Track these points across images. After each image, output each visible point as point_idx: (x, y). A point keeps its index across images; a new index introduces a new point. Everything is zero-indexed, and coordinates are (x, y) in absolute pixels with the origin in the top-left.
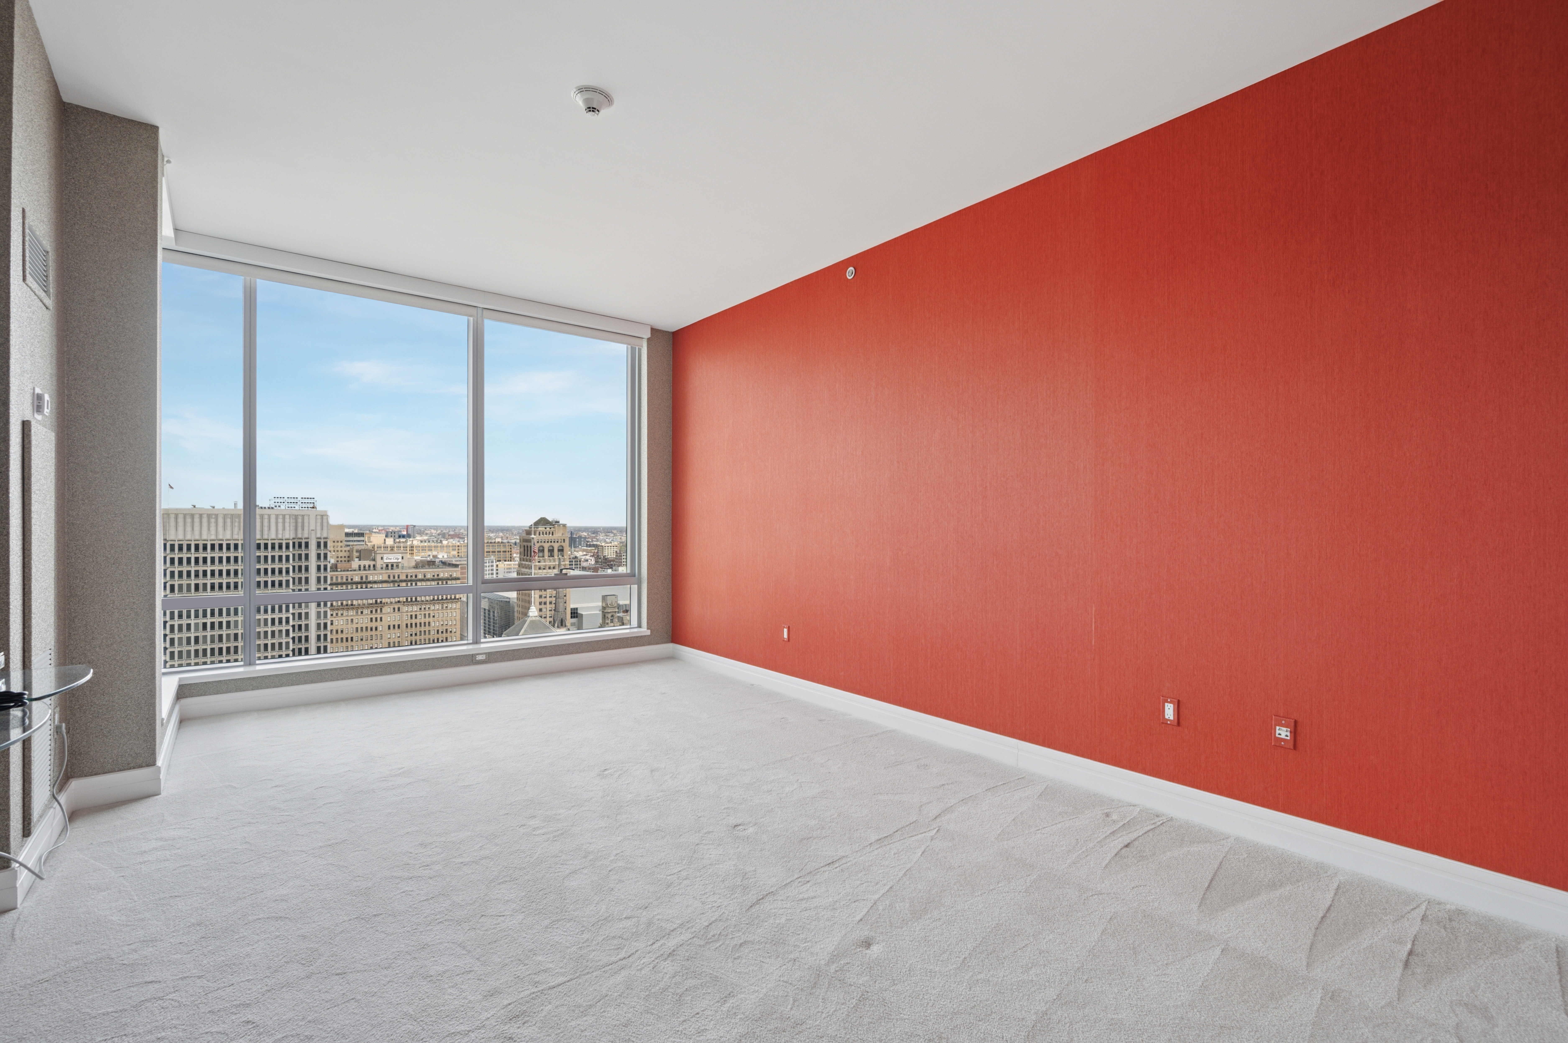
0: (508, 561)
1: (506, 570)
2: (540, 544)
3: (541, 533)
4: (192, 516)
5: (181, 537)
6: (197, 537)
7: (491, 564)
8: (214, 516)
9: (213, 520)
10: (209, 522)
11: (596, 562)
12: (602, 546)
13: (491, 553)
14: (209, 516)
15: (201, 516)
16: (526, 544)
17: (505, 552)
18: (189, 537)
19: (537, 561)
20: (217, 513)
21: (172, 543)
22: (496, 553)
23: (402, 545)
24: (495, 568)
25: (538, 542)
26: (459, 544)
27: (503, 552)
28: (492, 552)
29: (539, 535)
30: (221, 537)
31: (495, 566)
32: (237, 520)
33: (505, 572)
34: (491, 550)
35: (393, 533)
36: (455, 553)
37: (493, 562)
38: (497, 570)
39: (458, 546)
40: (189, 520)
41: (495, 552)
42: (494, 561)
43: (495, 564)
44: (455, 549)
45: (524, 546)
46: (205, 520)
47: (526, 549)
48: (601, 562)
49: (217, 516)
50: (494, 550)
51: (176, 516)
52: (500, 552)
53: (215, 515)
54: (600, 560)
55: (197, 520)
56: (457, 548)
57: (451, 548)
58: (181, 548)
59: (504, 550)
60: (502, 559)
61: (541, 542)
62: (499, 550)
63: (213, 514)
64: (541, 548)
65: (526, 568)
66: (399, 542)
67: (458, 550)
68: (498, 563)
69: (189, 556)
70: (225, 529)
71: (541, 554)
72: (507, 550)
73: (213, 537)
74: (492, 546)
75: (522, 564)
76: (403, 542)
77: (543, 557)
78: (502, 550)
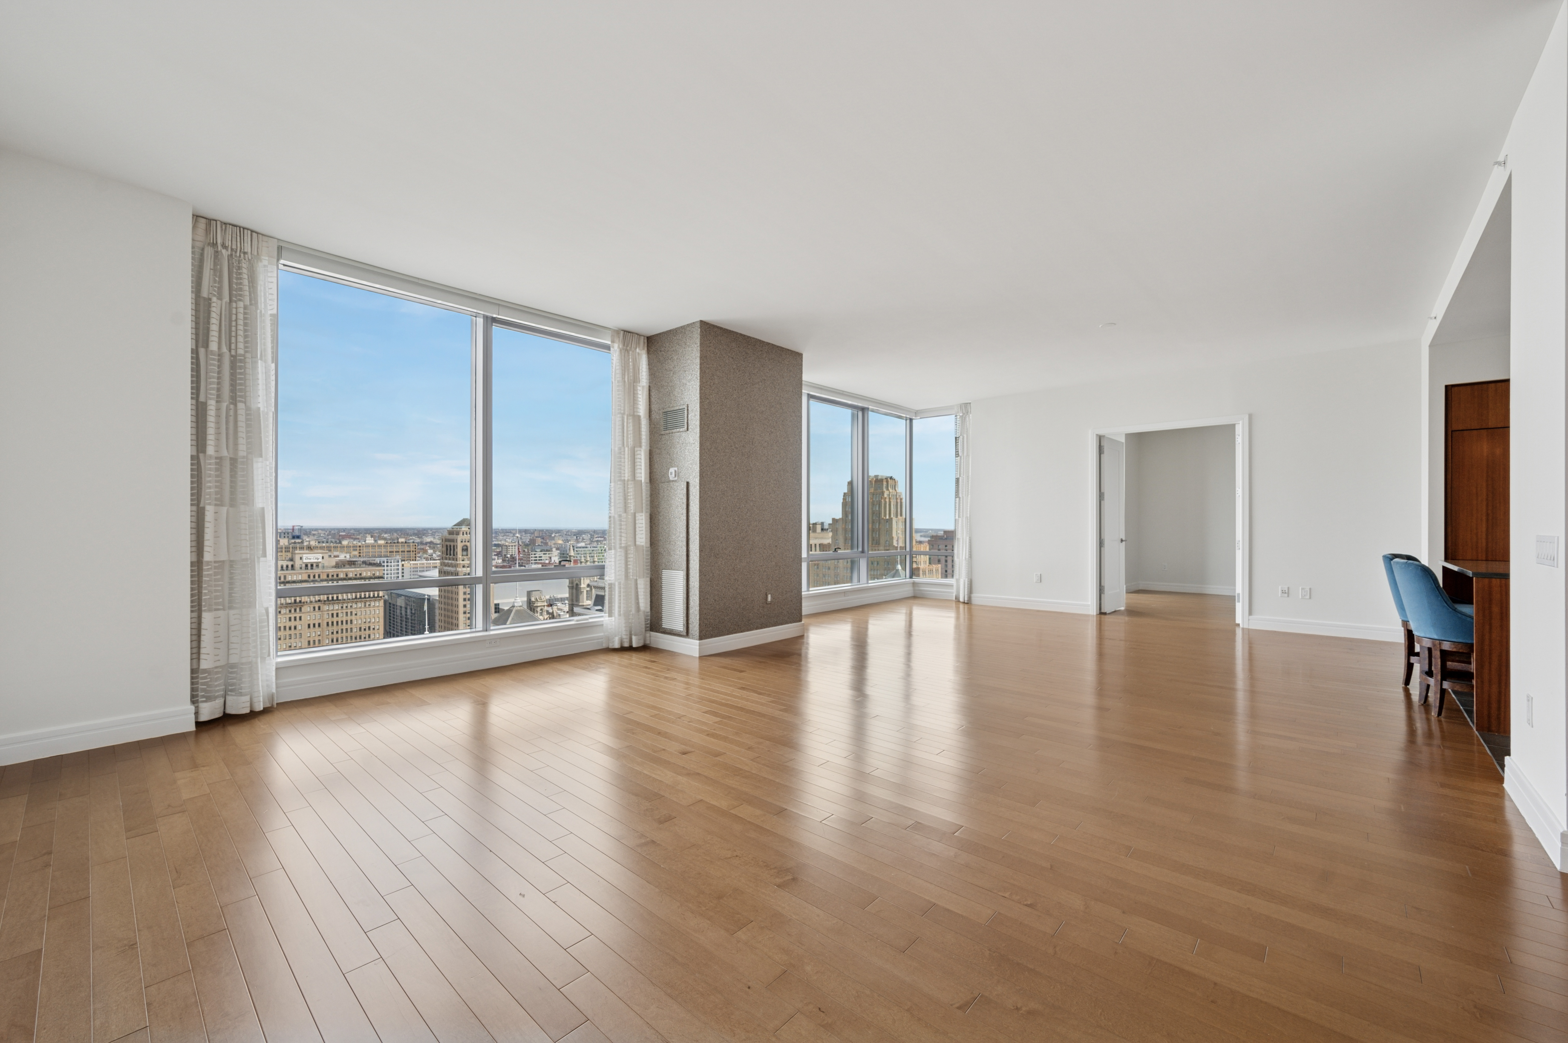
0: (413, 560)
1: (412, 570)
2: (464, 543)
3: (465, 533)
7: (396, 564)
11: (504, 561)
12: (506, 546)
13: (394, 553)
16: (448, 543)
17: (410, 551)
19: (461, 560)
22: (400, 553)
23: (298, 545)
24: (400, 567)
25: (462, 542)
26: (360, 544)
27: (407, 551)
28: (396, 552)
29: (463, 534)
31: (400, 565)
33: (411, 571)
34: (395, 550)
35: (286, 534)
36: (356, 553)
37: (398, 562)
38: (403, 569)
39: (360, 547)
41: (398, 552)
42: (400, 561)
43: (400, 564)
44: (357, 550)
45: (447, 546)
47: (449, 548)
48: (508, 561)
50: (398, 550)
52: (404, 552)
54: (507, 559)
56: (358, 548)
57: (352, 549)
59: (408, 549)
60: (406, 559)
61: (465, 541)
62: (403, 549)
64: (465, 548)
65: (449, 566)
66: (295, 543)
67: (360, 550)
68: (403, 563)
71: (465, 553)
72: (412, 550)
74: (396, 546)
75: (444, 563)
76: (299, 543)
77: (467, 555)
78: (406, 549)
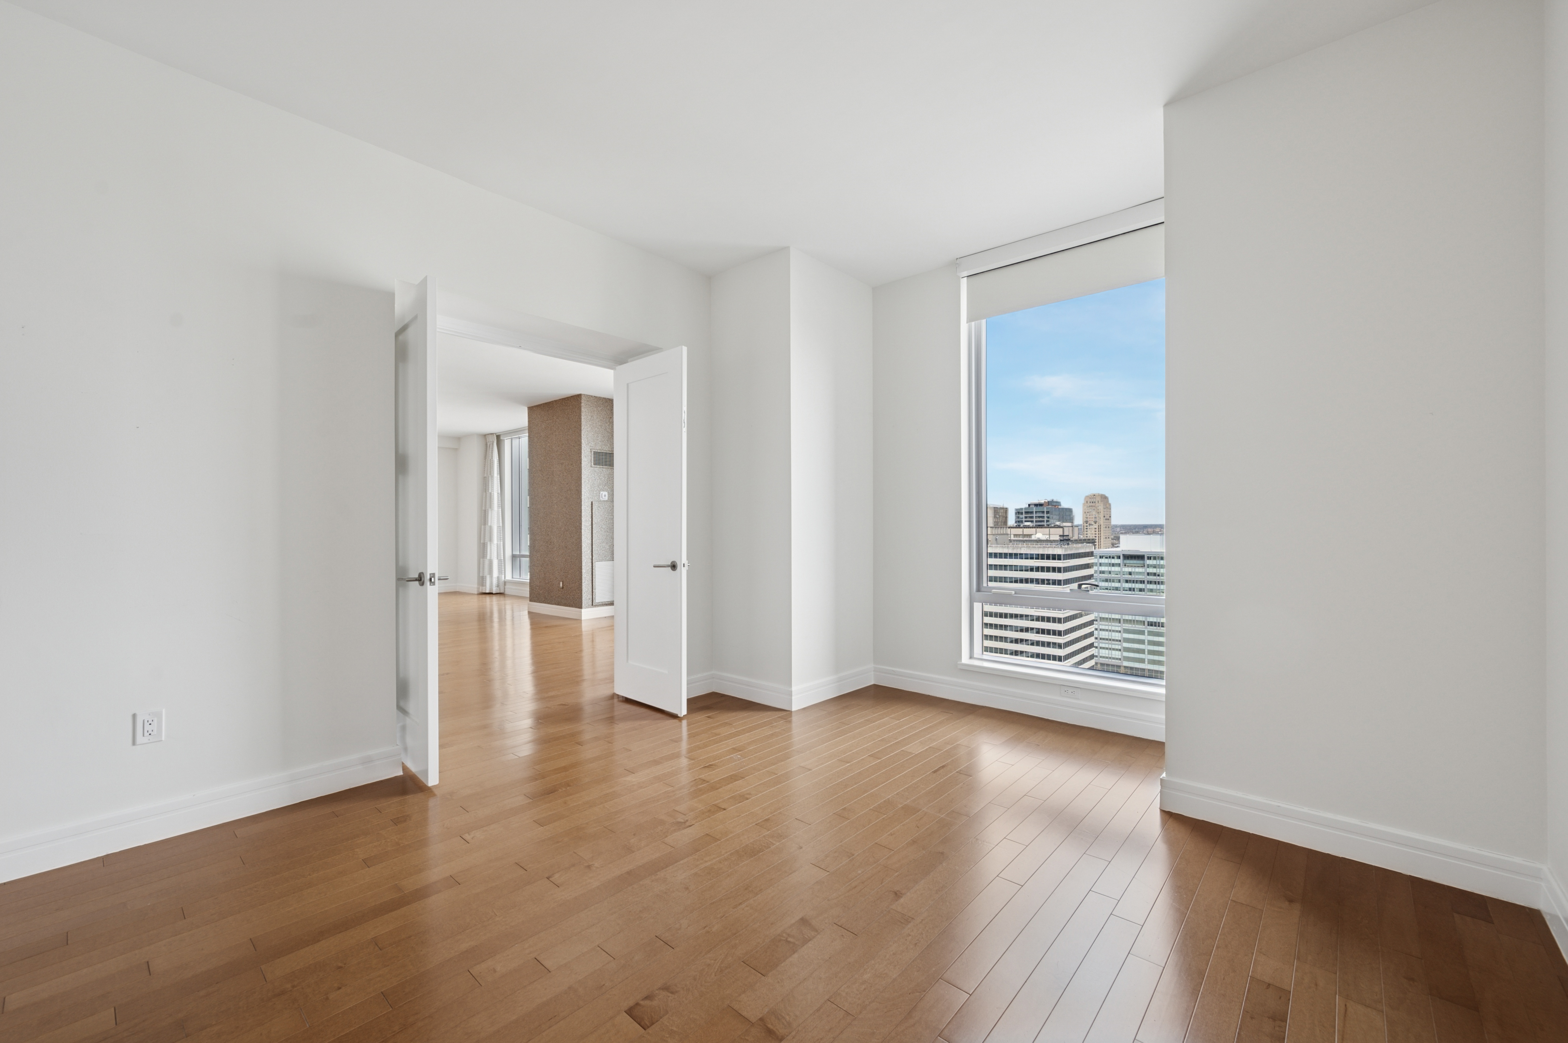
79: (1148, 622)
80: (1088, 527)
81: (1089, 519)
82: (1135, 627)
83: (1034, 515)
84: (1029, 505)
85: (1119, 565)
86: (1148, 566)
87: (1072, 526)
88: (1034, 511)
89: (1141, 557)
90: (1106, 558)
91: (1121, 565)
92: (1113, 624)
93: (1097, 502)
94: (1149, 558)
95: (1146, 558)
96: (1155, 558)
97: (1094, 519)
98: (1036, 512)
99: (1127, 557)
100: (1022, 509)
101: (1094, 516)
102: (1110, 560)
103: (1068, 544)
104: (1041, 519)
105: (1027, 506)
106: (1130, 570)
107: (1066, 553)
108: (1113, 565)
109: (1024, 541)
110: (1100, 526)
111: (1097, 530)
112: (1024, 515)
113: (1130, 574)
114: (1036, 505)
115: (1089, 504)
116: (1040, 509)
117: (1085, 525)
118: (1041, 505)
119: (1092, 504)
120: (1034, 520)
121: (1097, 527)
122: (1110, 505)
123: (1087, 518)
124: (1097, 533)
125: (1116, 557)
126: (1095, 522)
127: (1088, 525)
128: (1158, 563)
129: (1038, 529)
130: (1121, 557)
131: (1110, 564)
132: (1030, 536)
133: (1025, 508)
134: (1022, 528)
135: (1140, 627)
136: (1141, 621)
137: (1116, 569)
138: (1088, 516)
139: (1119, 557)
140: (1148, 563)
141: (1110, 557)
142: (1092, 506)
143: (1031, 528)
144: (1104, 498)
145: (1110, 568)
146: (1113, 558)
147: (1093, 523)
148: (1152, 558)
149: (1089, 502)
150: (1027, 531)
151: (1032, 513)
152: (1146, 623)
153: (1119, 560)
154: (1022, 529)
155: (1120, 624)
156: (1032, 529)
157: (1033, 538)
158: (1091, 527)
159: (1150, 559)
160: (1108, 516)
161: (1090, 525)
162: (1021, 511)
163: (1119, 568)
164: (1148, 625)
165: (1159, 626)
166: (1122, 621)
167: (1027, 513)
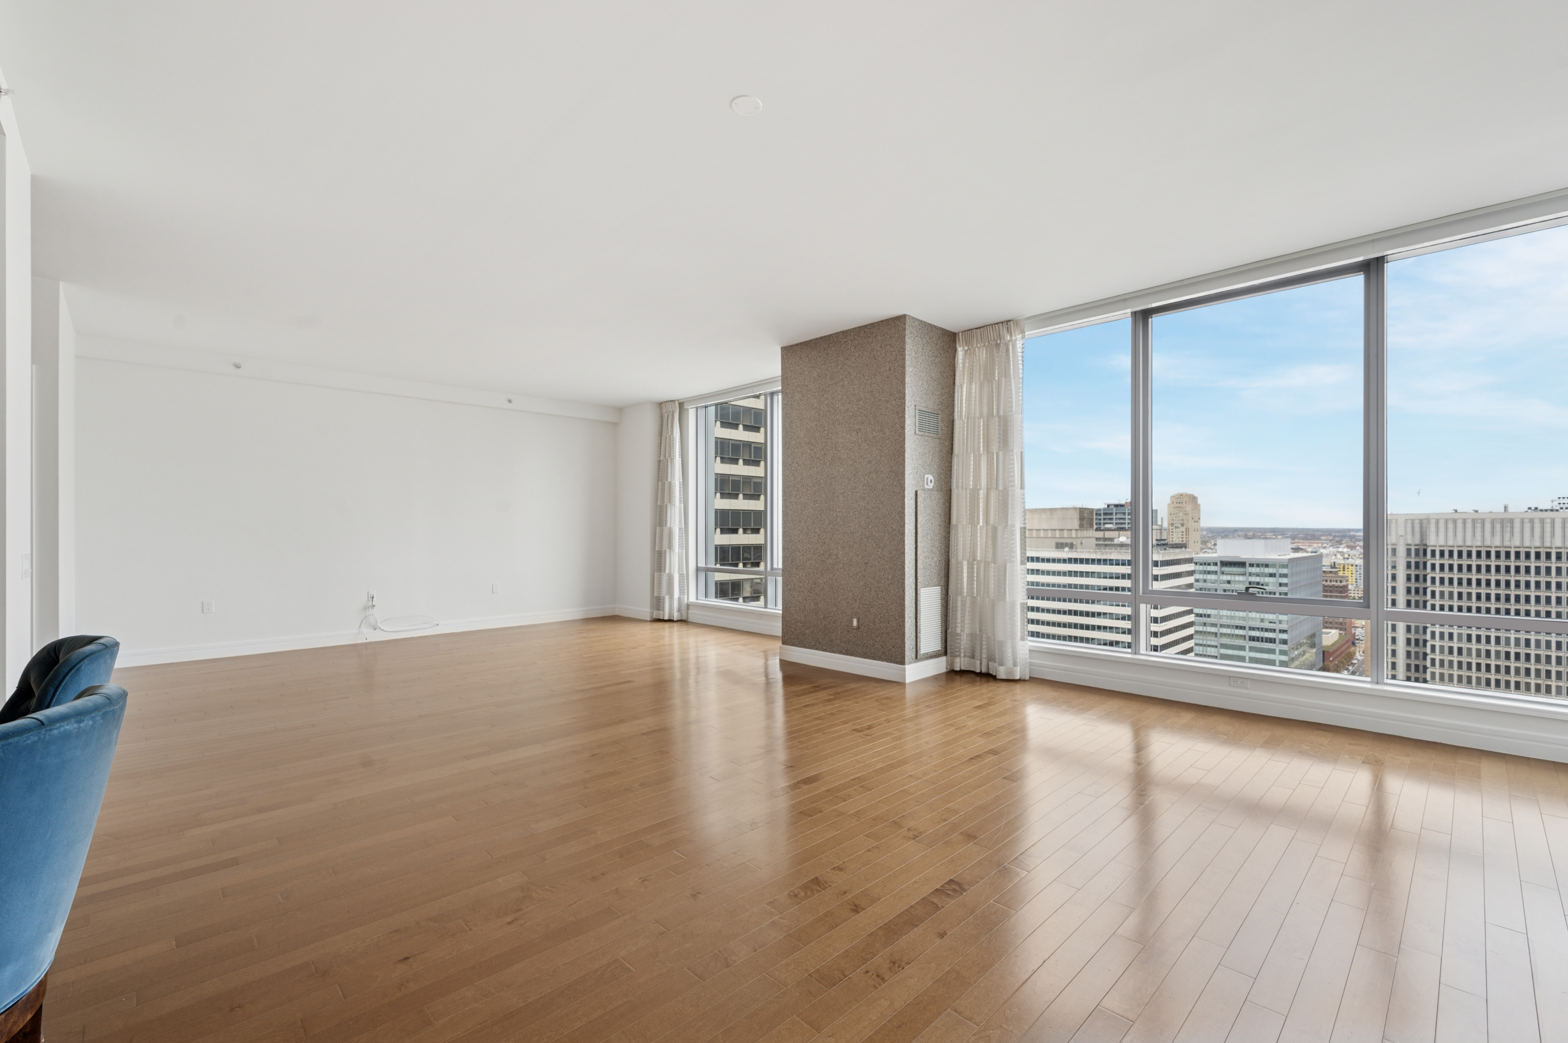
4: (1455, 521)
5: (1442, 542)
6: (1460, 543)
8: (1480, 521)
9: (1479, 526)
10: (1474, 527)
14: (1474, 521)
15: (1464, 521)
18: (1450, 543)
20: (1483, 517)
21: (1433, 548)
30: (1488, 543)
32: (1509, 525)
40: (1451, 525)
46: (1469, 525)
49: (1483, 521)
51: (1437, 522)
53: (1482, 519)
55: (1460, 525)
58: (1442, 554)
63: (1479, 519)
69: (1451, 562)
70: (1493, 533)
73: (1479, 544)
79: (1250, 637)
80: (1174, 530)
81: (1175, 522)
82: (1234, 642)
83: (1114, 517)
84: (1108, 506)
85: (1216, 573)
86: (1250, 574)
87: (1161, 530)
88: (1114, 512)
89: (1242, 564)
90: (1201, 564)
91: (1219, 573)
92: (1209, 638)
93: (1184, 503)
94: (1251, 565)
95: (1247, 565)
96: (1258, 565)
97: (1180, 522)
98: (1116, 514)
99: (1225, 564)
100: (1100, 510)
101: (1181, 518)
102: (1205, 567)
103: (1165, 549)
104: (1122, 521)
105: (1106, 506)
106: (1228, 578)
107: (1164, 559)
108: (1209, 573)
109: (1106, 545)
110: (1187, 530)
111: (1184, 533)
112: (1102, 517)
113: (1229, 582)
114: (1116, 506)
115: (1175, 504)
116: (1120, 510)
117: (1171, 528)
118: (1122, 506)
119: (1178, 505)
120: (1114, 521)
121: (1184, 530)
122: (1199, 505)
123: (1173, 520)
124: (1184, 536)
125: (1212, 564)
126: (1183, 525)
127: (1174, 528)
128: (1262, 571)
129: (1121, 532)
130: (1219, 564)
131: (1205, 571)
132: (1112, 539)
133: (1104, 509)
134: (1103, 530)
135: (1241, 642)
136: (1241, 636)
137: (1213, 577)
138: (1174, 518)
139: (1216, 564)
140: (1250, 571)
141: (1205, 564)
142: (1179, 507)
143: (1113, 530)
144: (1193, 499)
145: (1205, 575)
146: (1209, 564)
147: (1179, 526)
148: (1255, 565)
149: (1175, 503)
150: (1108, 534)
151: (1111, 514)
152: (1247, 638)
153: (1216, 567)
154: (1102, 533)
155: (1216, 639)
156: (1114, 532)
157: (1116, 541)
158: (1177, 530)
159: (1253, 566)
160: (1197, 518)
161: (1176, 527)
162: (1098, 512)
163: (1216, 576)
164: (1250, 640)
165: (1262, 641)
166: (1219, 635)
167: (1105, 514)
